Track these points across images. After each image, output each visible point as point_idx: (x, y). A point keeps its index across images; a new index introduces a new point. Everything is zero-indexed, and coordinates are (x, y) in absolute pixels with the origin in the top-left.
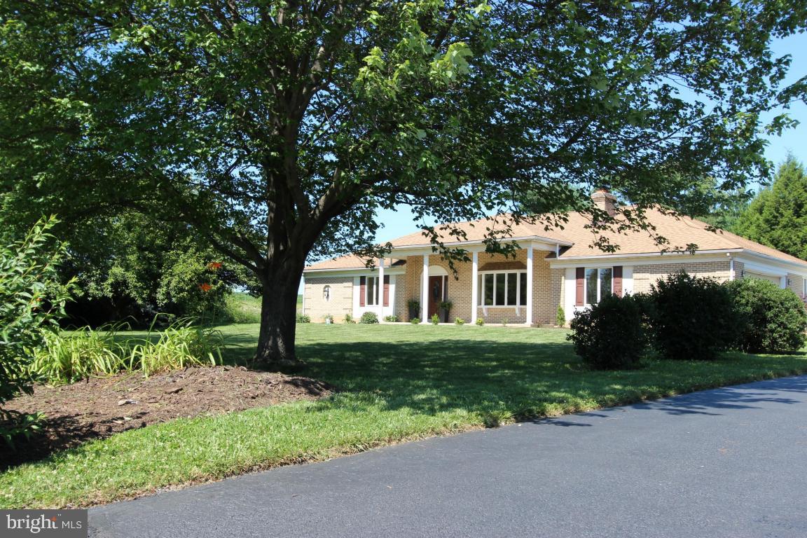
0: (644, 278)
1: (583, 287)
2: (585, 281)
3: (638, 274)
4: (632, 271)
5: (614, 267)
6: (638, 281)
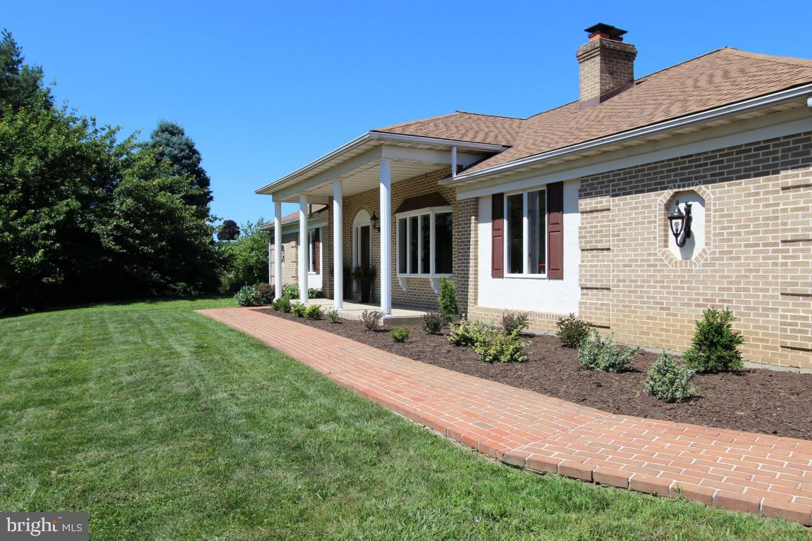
0: (599, 207)
1: (502, 236)
2: (505, 222)
3: (588, 200)
4: (577, 194)
5: (549, 186)
6: (590, 216)
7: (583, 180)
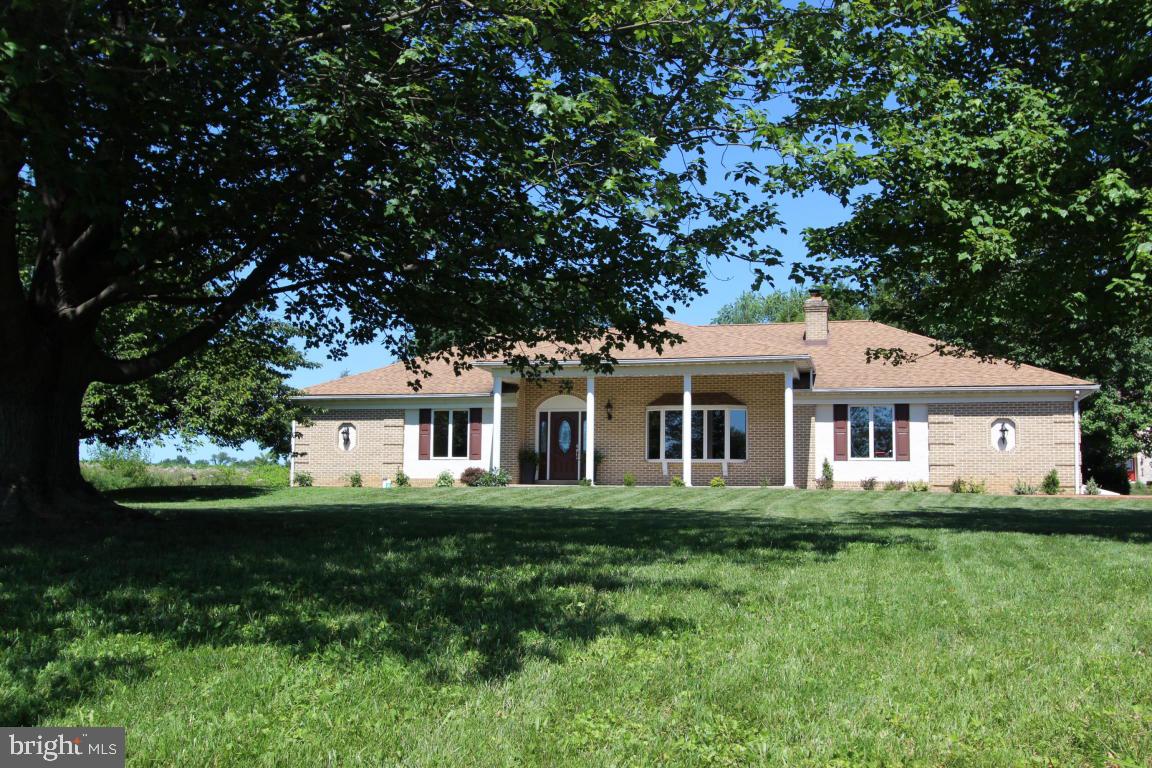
0: (945, 421)
3: (936, 416)
4: (925, 412)
5: (896, 405)
6: (936, 425)
7: (929, 405)
